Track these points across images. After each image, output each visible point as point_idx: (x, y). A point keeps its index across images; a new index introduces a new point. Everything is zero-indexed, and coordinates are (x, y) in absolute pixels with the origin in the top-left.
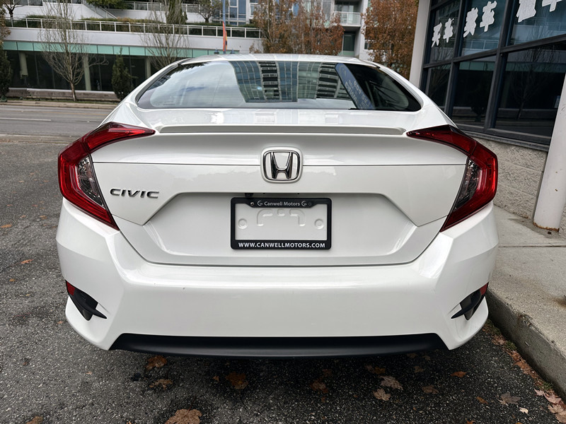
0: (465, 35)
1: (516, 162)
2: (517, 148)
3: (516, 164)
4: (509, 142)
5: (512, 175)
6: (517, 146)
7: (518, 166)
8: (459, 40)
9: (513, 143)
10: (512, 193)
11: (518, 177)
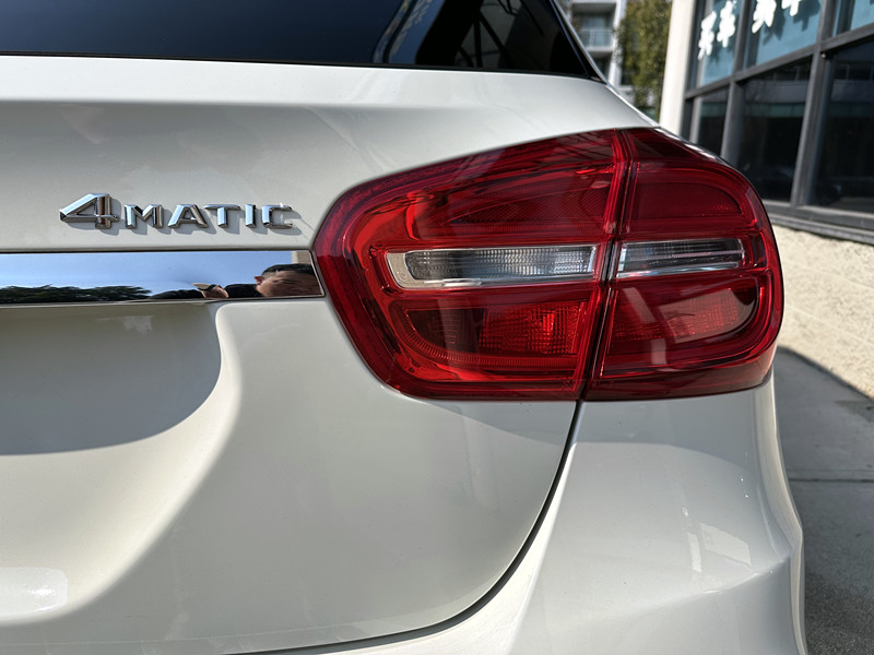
0: (755, 29)
1: (853, 276)
2: (857, 246)
3: (854, 280)
4: (839, 234)
5: (845, 304)
6: (855, 242)
7: (858, 286)
8: (746, 39)
9: (847, 236)
10: (845, 343)
11: (860, 308)
